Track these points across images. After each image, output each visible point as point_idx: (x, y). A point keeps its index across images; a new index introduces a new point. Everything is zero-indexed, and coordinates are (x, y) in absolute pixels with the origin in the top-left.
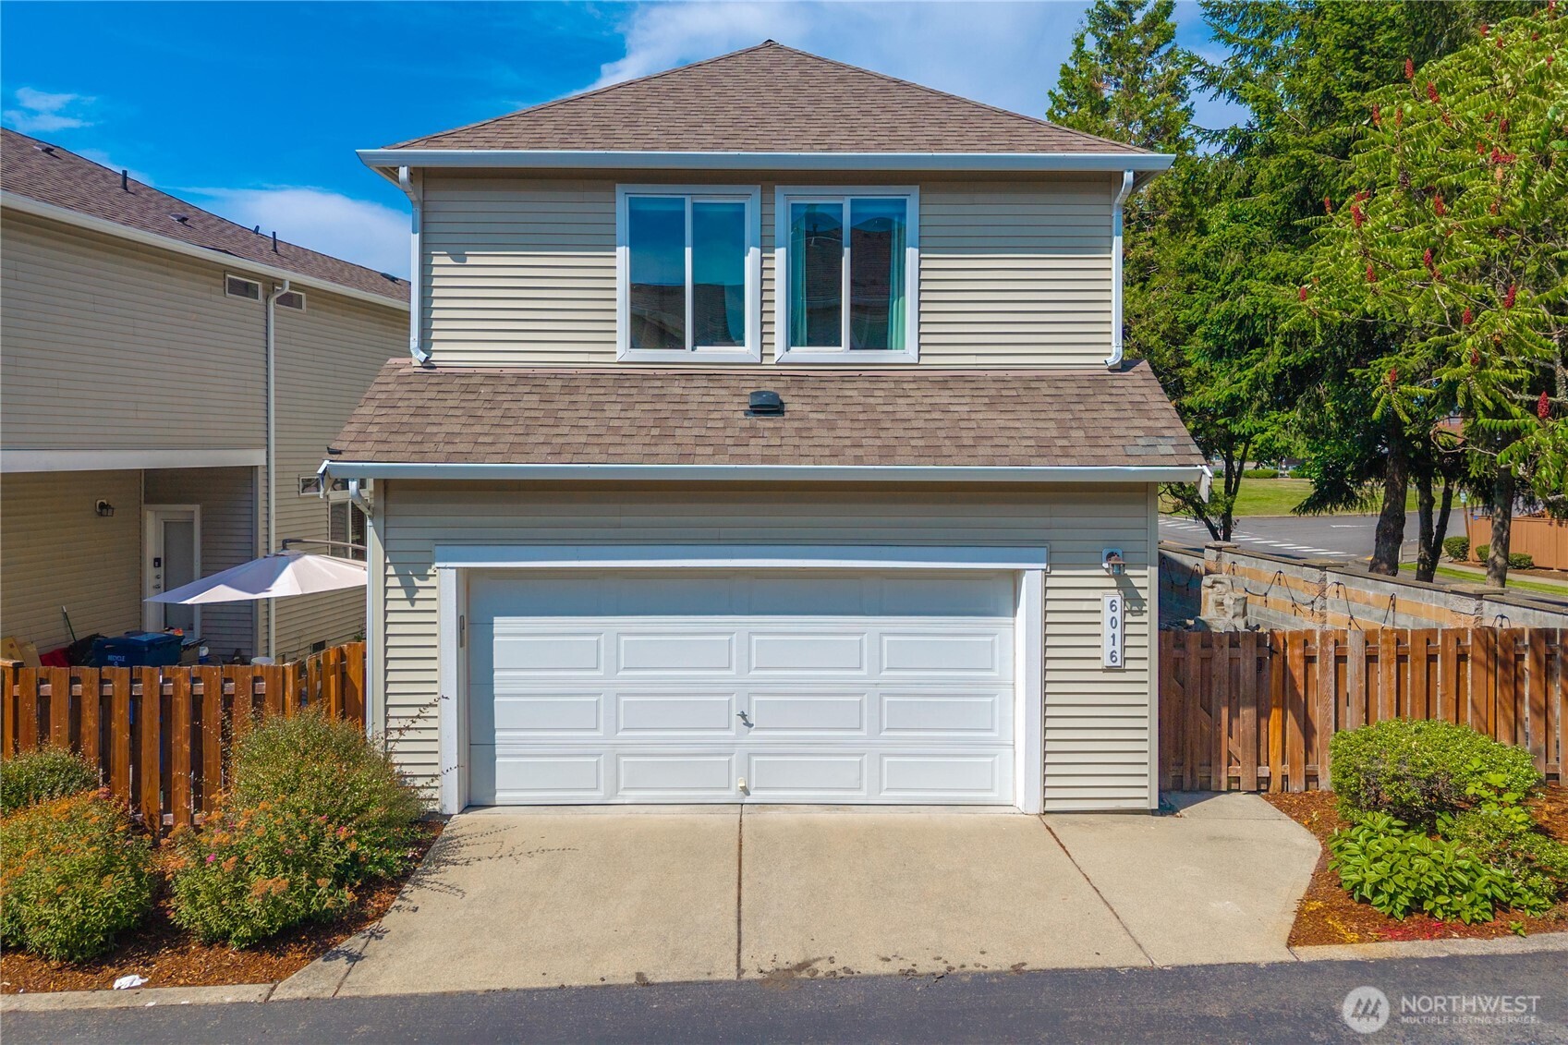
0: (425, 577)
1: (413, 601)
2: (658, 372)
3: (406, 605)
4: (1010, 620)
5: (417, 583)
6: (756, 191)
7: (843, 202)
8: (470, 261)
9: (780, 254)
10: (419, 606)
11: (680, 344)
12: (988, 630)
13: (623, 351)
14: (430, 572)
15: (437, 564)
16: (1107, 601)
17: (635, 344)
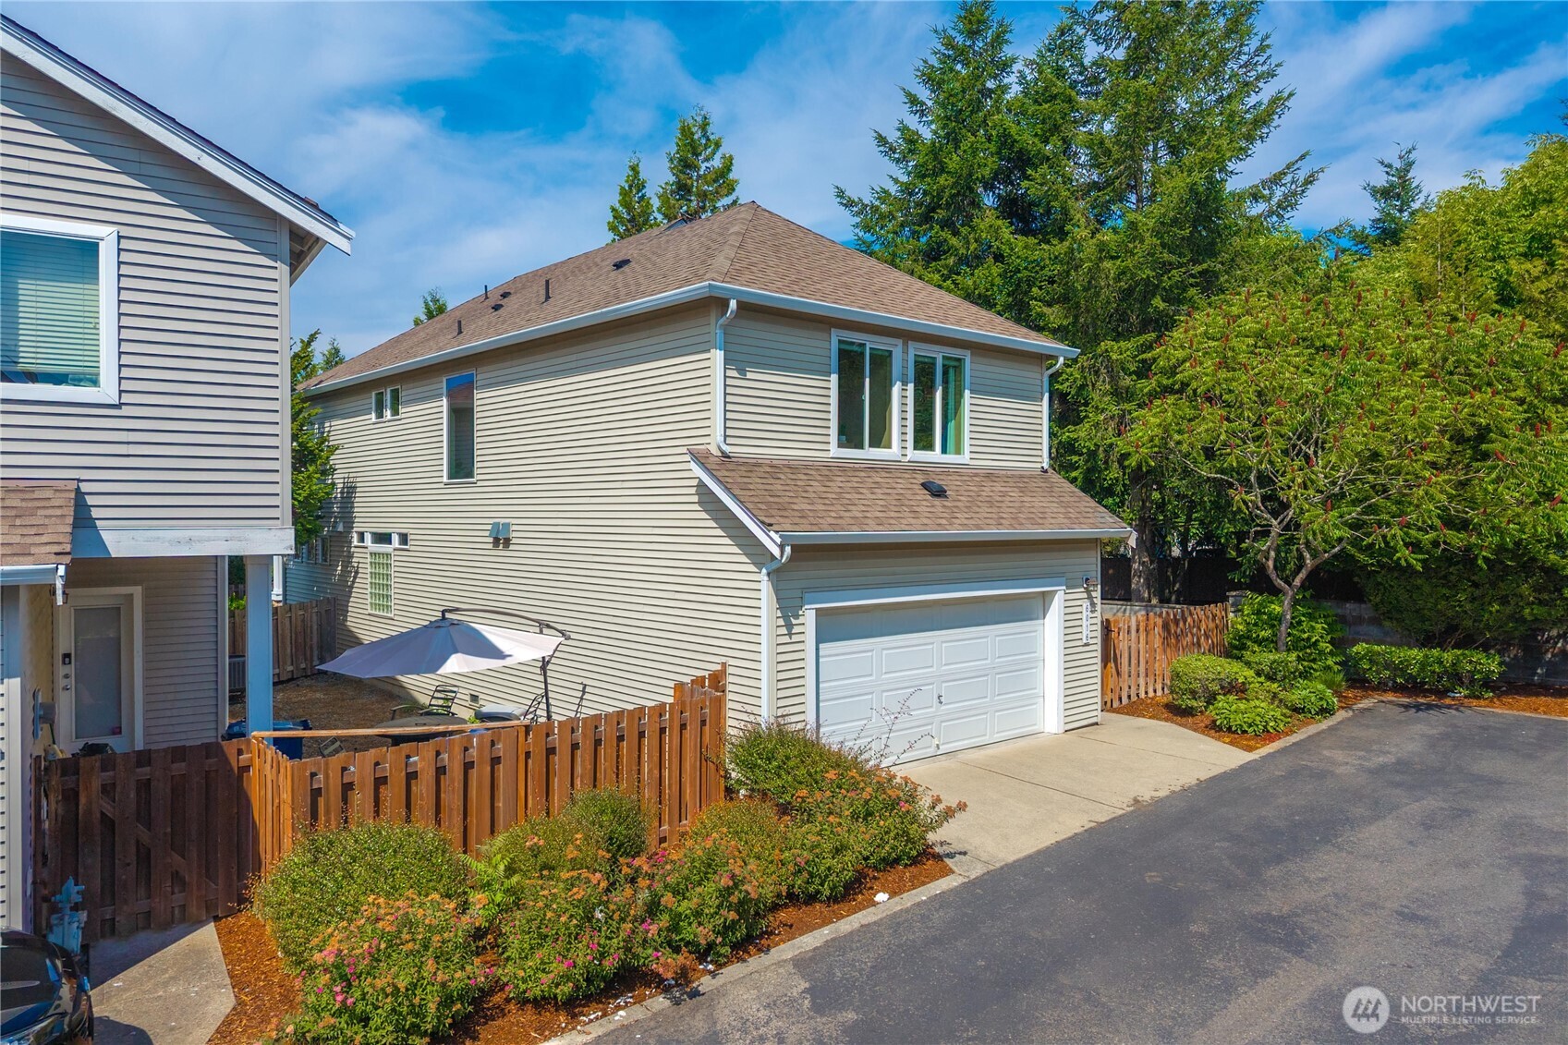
0: (797, 617)
1: (790, 634)
2: (856, 466)
3: (786, 639)
4: (1041, 621)
5: (794, 622)
6: (899, 342)
7: (938, 354)
8: (749, 375)
9: (911, 387)
10: (795, 638)
11: (860, 446)
12: (1032, 629)
13: (834, 451)
14: (801, 613)
15: (806, 607)
16: (1085, 606)
17: (840, 445)
